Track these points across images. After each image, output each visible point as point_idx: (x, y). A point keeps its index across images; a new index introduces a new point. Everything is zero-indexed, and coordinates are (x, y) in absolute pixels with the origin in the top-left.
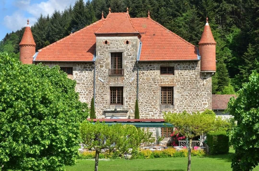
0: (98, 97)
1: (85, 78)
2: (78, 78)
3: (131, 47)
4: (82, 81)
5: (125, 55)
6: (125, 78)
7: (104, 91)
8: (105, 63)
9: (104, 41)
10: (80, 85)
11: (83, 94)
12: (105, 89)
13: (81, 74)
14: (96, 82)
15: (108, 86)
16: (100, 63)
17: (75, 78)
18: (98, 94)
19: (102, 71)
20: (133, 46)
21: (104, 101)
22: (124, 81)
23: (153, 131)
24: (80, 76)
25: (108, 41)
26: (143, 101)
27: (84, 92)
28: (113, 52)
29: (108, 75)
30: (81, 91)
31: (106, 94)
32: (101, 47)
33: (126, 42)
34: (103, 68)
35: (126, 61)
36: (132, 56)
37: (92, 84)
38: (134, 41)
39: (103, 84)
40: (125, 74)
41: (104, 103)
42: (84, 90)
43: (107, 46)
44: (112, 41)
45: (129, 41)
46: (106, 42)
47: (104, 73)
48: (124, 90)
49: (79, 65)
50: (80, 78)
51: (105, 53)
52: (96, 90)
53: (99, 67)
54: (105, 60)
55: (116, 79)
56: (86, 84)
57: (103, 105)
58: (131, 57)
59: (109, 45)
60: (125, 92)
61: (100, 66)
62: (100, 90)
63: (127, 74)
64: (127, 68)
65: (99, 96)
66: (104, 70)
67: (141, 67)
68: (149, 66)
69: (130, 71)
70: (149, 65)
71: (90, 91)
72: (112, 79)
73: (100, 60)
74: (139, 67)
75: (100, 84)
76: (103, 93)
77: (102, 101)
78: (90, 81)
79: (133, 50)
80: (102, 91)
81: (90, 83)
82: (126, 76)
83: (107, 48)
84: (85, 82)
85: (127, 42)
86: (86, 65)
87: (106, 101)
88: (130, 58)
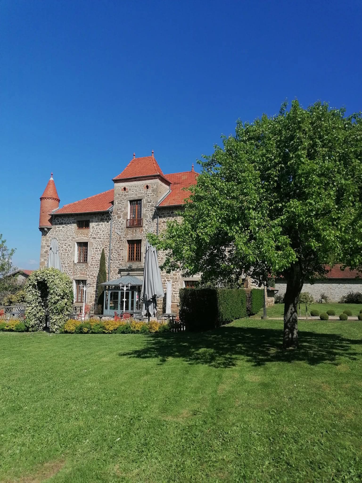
0: (114, 253)
1: (102, 232)
2: (94, 232)
3: (151, 192)
4: (99, 236)
5: (145, 202)
6: (144, 229)
7: (120, 246)
8: (122, 213)
9: (123, 188)
10: (96, 239)
11: (99, 249)
12: (122, 243)
13: (98, 227)
14: (113, 236)
15: (125, 240)
16: (117, 214)
17: (92, 232)
18: (114, 250)
19: (120, 222)
20: (153, 191)
21: (120, 257)
22: (142, 233)
23: (175, 294)
24: (97, 230)
25: (126, 187)
26: (163, 256)
27: (99, 248)
28: (132, 199)
29: (125, 226)
30: (97, 247)
31: (123, 249)
32: (119, 195)
33: (145, 186)
34: (121, 219)
35: (145, 210)
36: (152, 202)
37: (108, 239)
38: (154, 185)
39: (120, 238)
40: (144, 225)
41: (120, 260)
42: (100, 246)
43: (126, 193)
44: (131, 187)
45: (148, 185)
46: (125, 189)
47: (122, 224)
48: (143, 243)
49: (95, 217)
50: (97, 232)
51: (123, 201)
52: (113, 244)
53: (117, 218)
54: (123, 209)
55: (134, 231)
56: (102, 238)
57: (119, 262)
58: (150, 203)
59: (127, 192)
60: (144, 246)
61: (117, 216)
62: (117, 244)
63: (146, 225)
64: (146, 217)
65: (115, 251)
66: (122, 221)
67: (161, 215)
68: (170, 214)
69: (150, 221)
70: (171, 212)
71: (105, 247)
72: (130, 231)
73: (118, 210)
74: (160, 215)
75: (116, 237)
76: (119, 248)
77: (118, 257)
78: (106, 234)
79: (153, 196)
80: (119, 245)
81: (107, 236)
82: (145, 227)
83: (125, 196)
84: (101, 236)
85: (147, 187)
86: (103, 216)
87: (122, 257)
88: (150, 205)
